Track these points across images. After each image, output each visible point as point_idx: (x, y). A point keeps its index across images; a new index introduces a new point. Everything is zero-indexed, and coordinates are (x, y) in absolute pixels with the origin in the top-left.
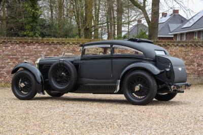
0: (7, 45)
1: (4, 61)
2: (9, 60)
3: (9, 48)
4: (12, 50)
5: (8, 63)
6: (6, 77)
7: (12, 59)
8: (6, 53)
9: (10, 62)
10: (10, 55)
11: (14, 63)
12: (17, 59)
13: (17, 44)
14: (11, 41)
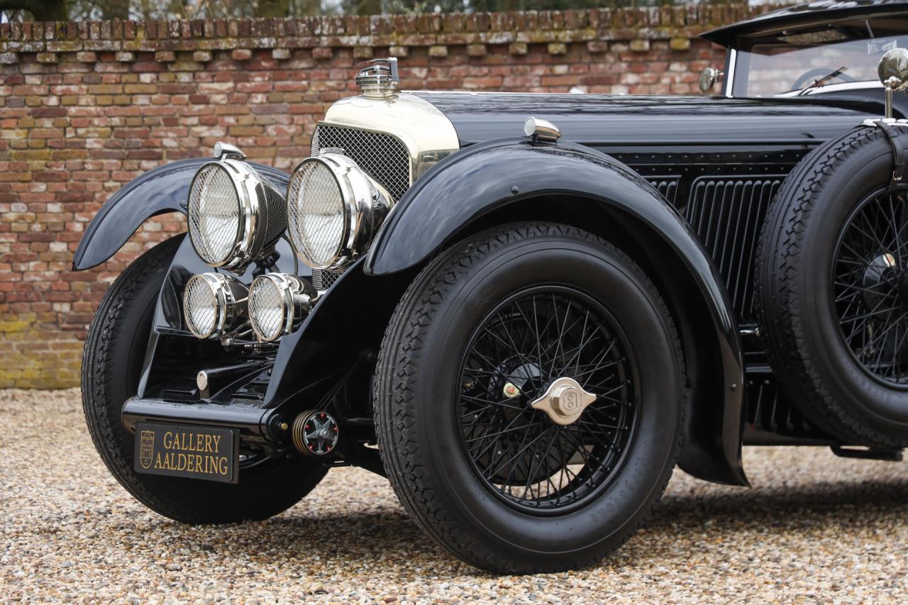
14: (626, 41)
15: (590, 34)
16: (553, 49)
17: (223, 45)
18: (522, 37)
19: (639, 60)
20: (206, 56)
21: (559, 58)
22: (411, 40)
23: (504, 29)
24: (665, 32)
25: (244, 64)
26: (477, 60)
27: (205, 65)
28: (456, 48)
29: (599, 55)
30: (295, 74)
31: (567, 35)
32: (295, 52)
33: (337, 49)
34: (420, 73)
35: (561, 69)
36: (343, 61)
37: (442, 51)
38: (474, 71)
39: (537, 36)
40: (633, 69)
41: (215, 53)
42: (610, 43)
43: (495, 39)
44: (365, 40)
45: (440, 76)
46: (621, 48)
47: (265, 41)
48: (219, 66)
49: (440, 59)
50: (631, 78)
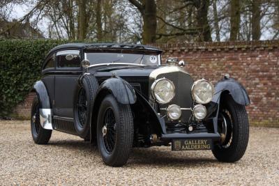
0: (253, 53)
1: (250, 81)
2: (257, 80)
3: (258, 59)
4: (262, 61)
5: (256, 84)
6: (252, 108)
7: (262, 78)
8: (253, 67)
9: (258, 84)
10: (258, 71)
11: (265, 84)
12: (270, 78)
13: (270, 51)
14: (258, 47)
15: (251, 46)
16: (243, 49)
17: (175, 49)
18: (236, 47)
19: (262, 52)
20: (171, 51)
21: (244, 51)
22: (213, 48)
23: (232, 45)
24: (267, 45)
25: (179, 53)
26: (227, 52)
27: (172, 53)
28: (222, 49)
29: (253, 51)
30: (190, 55)
31: (246, 46)
32: (189, 50)
33: (198, 50)
34: (215, 55)
35: (245, 54)
36: (199, 52)
37: (219, 50)
38: (226, 54)
39: (239, 46)
40: (261, 54)
41: (173, 51)
42: (255, 48)
43: (231, 47)
44: (204, 48)
45: (219, 55)
46: (258, 49)
47: (183, 48)
48: (174, 53)
49: (219, 52)
50: (260, 56)
